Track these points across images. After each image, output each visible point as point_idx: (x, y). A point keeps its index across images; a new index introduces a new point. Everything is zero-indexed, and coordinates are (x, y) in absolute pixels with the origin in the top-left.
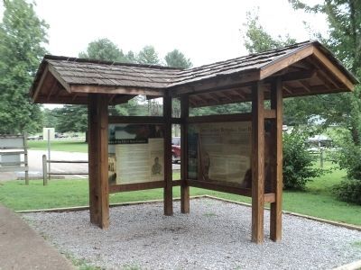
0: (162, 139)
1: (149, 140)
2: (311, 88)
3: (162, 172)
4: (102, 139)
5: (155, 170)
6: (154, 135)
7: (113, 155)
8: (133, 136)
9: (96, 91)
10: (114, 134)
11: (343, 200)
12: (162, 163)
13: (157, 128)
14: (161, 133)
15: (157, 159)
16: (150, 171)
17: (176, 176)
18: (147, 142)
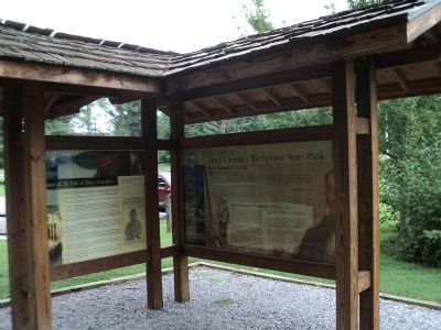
0: (142, 177)
1: (120, 179)
2: (408, 83)
3: (143, 234)
4: (35, 178)
5: (131, 232)
6: (128, 170)
7: (53, 208)
8: (91, 173)
9: (19, 73)
10: (55, 169)
11: (408, 261)
12: (141, 219)
13: (133, 158)
14: (140, 167)
15: (133, 213)
16: (122, 236)
17: (166, 240)
18: (115, 183)
